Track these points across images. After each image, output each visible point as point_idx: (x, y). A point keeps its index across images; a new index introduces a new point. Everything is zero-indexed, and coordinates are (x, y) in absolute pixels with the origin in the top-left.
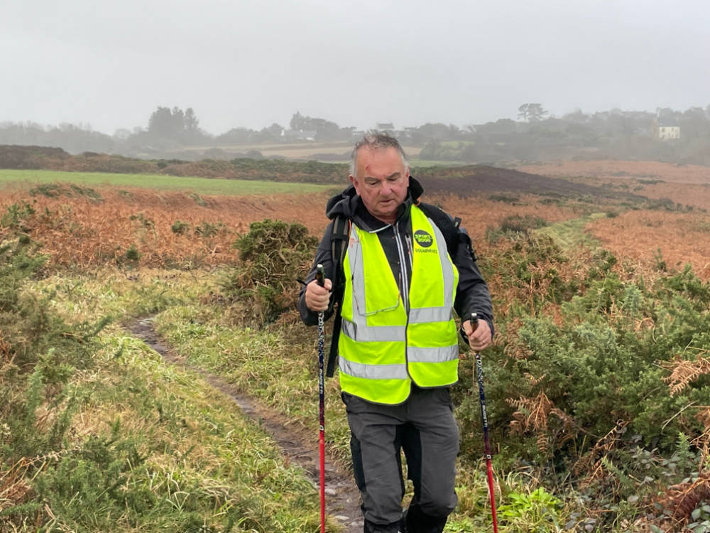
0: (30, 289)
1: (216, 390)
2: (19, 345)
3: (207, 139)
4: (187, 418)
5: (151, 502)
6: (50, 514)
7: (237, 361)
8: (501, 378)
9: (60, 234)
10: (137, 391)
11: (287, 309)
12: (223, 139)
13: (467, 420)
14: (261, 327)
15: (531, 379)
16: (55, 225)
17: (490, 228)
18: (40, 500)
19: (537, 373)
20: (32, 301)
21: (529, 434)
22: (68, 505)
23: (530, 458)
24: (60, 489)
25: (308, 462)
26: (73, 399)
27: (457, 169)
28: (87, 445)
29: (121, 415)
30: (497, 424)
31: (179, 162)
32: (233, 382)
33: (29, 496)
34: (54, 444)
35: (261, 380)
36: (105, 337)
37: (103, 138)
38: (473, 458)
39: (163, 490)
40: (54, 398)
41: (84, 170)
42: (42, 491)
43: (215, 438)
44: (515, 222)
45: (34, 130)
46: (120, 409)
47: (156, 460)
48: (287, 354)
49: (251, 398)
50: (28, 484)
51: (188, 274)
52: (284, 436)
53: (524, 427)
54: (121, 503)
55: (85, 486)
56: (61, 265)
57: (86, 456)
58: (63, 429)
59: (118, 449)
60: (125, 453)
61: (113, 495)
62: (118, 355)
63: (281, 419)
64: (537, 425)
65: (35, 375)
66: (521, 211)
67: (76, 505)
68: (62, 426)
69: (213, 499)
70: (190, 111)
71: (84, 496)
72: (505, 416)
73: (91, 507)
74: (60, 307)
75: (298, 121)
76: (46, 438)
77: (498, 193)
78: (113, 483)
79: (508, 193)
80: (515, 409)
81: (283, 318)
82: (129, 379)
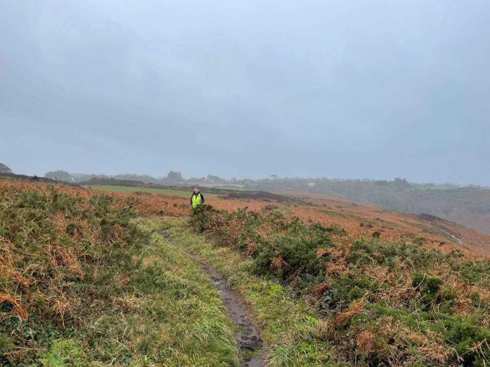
0: (132, 221)
1: (185, 252)
2: (128, 237)
3: (184, 181)
4: (176, 261)
5: (165, 286)
6: (135, 288)
7: (191, 244)
8: (268, 252)
9: (141, 205)
10: (162, 252)
11: (205, 229)
12: (189, 181)
13: (258, 264)
14: (198, 234)
15: (277, 252)
16: (140, 202)
17: (262, 209)
18: (132, 284)
19: (278, 250)
20: (132, 224)
21: (276, 268)
22: (140, 286)
23: (276, 275)
24: (138, 281)
25: (211, 275)
26: (144, 254)
27: (254, 192)
28: (147, 268)
29: (157, 259)
30: (266, 265)
31: (176, 187)
32: (190, 250)
33: (129, 283)
34: (137, 267)
35: (197, 250)
36: (153, 236)
37: (154, 179)
38: (259, 275)
39: (169, 282)
40: (138, 254)
41: (149, 188)
42: (133, 282)
43: (184, 267)
44: (269, 207)
45: (135, 176)
46: (157, 257)
47: (167, 273)
48: (206, 242)
49: (195, 255)
50: (128, 279)
51: (177, 218)
52: (204, 266)
53: (274, 266)
54: (156, 286)
55: (146, 281)
56: (141, 214)
57: (146, 271)
58: (140, 263)
59: (156, 269)
60: (158, 271)
61: (154, 283)
62: (157, 241)
63: (203, 262)
64: (278, 266)
65: (133, 246)
66: (271, 204)
67: (143, 286)
68: (140, 262)
69: (183, 285)
70: (179, 173)
71: (145, 284)
72: (269, 263)
73: (147, 287)
74: (140, 226)
75: (210, 176)
76: (135, 265)
77: (265, 199)
78: (154, 279)
79: (268, 199)
80: (272, 261)
81: (205, 232)
82: (159, 249)
